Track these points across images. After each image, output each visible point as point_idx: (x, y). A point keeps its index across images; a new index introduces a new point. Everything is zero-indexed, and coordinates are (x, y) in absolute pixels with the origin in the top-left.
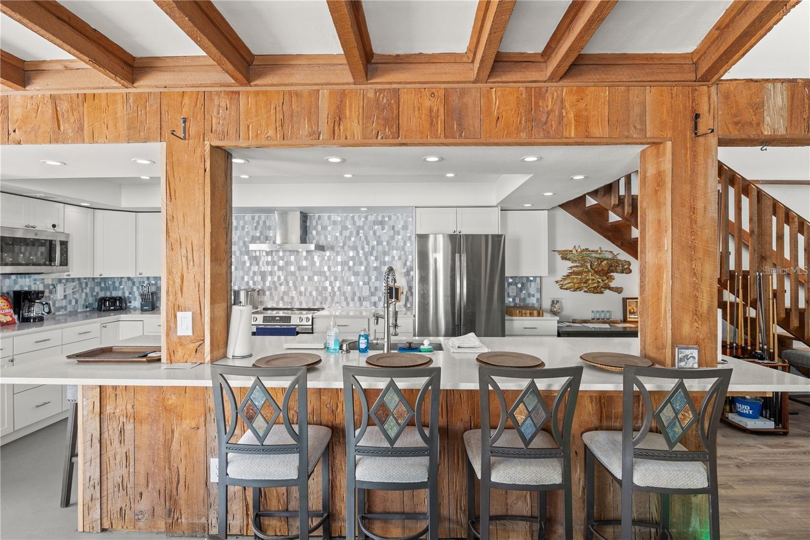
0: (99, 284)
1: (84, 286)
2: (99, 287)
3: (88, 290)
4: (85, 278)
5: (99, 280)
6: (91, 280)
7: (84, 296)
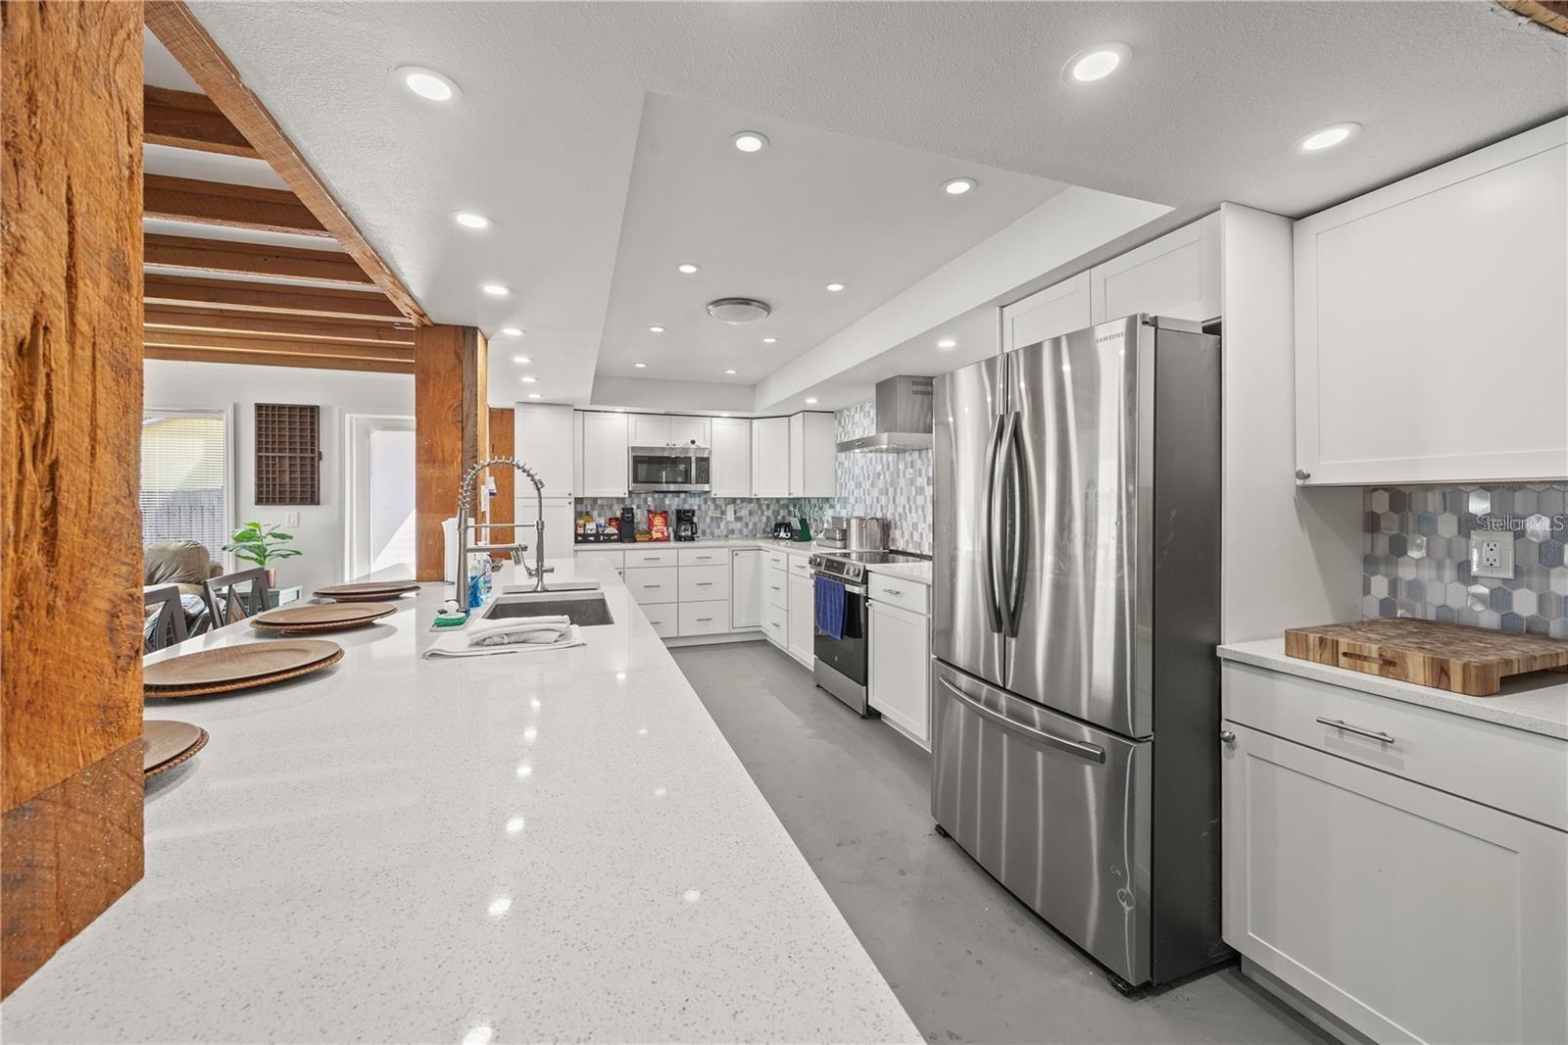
0: (786, 507)
1: (764, 507)
2: (786, 511)
3: (769, 513)
4: (766, 499)
5: (786, 502)
6: (774, 501)
7: (764, 519)
